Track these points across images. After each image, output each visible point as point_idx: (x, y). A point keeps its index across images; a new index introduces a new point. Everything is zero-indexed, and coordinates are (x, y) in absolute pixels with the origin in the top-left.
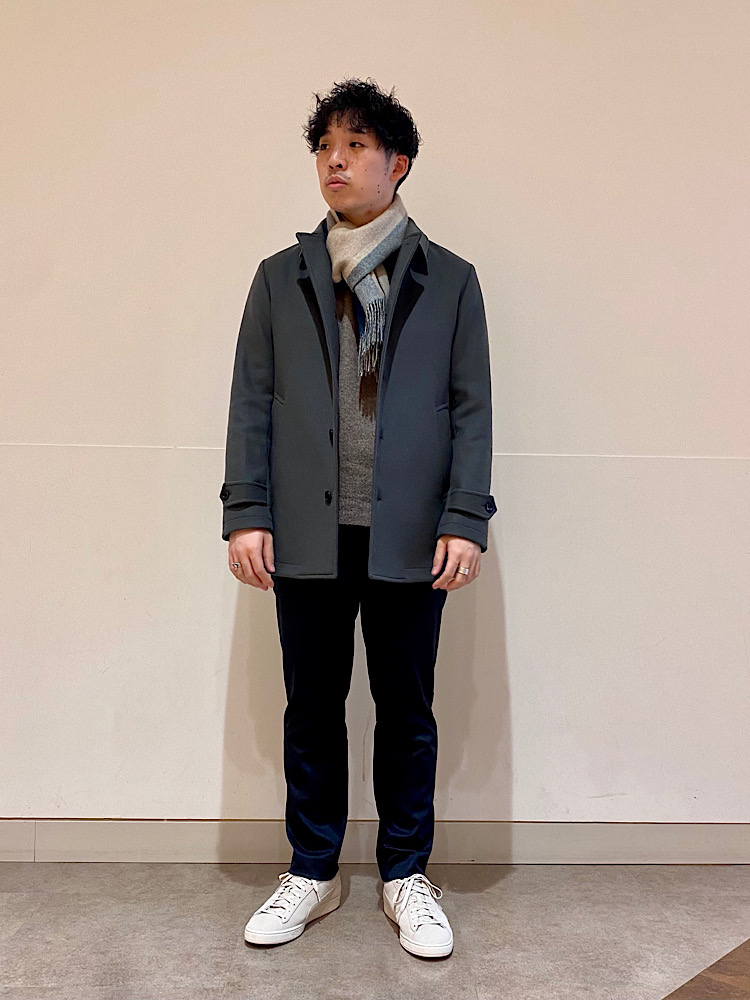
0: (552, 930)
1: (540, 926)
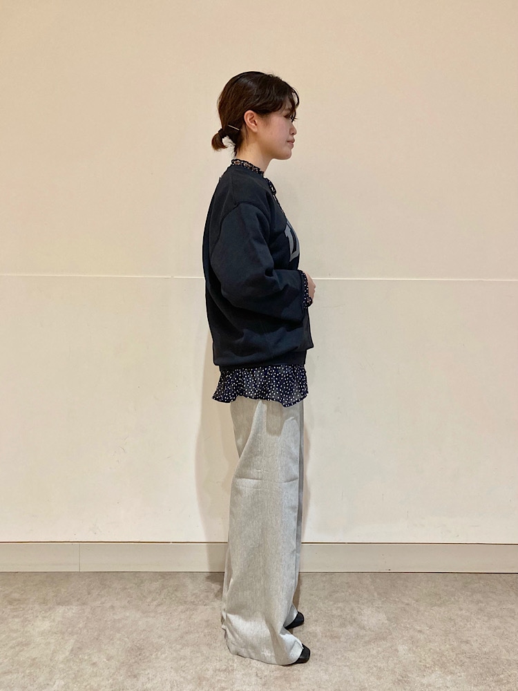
0: (465, 647)
1: (455, 644)
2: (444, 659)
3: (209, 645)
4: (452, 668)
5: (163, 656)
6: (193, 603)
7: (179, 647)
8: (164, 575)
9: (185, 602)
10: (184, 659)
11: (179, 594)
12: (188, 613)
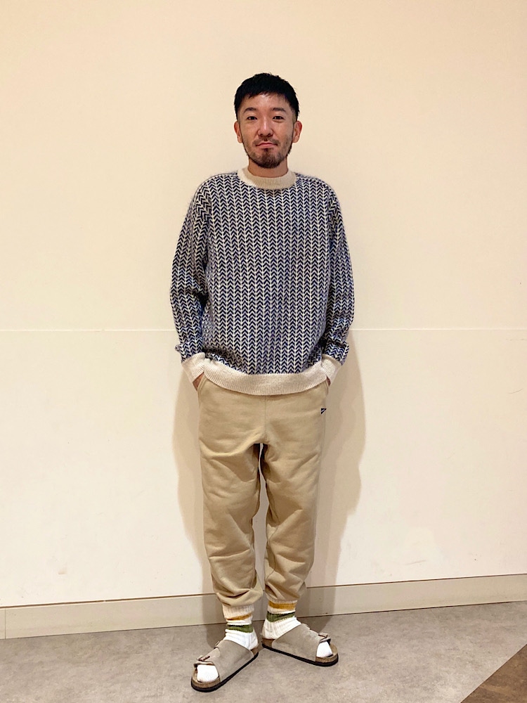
2: (360, 670)
3: (139, 681)
4: (365, 676)
5: (93, 692)
6: (126, 653)
7: (110, 684)
8: (96, 634)
9: (118, 653)
10: (114, 692)
11: (112, 648)
12: (121, 660)
